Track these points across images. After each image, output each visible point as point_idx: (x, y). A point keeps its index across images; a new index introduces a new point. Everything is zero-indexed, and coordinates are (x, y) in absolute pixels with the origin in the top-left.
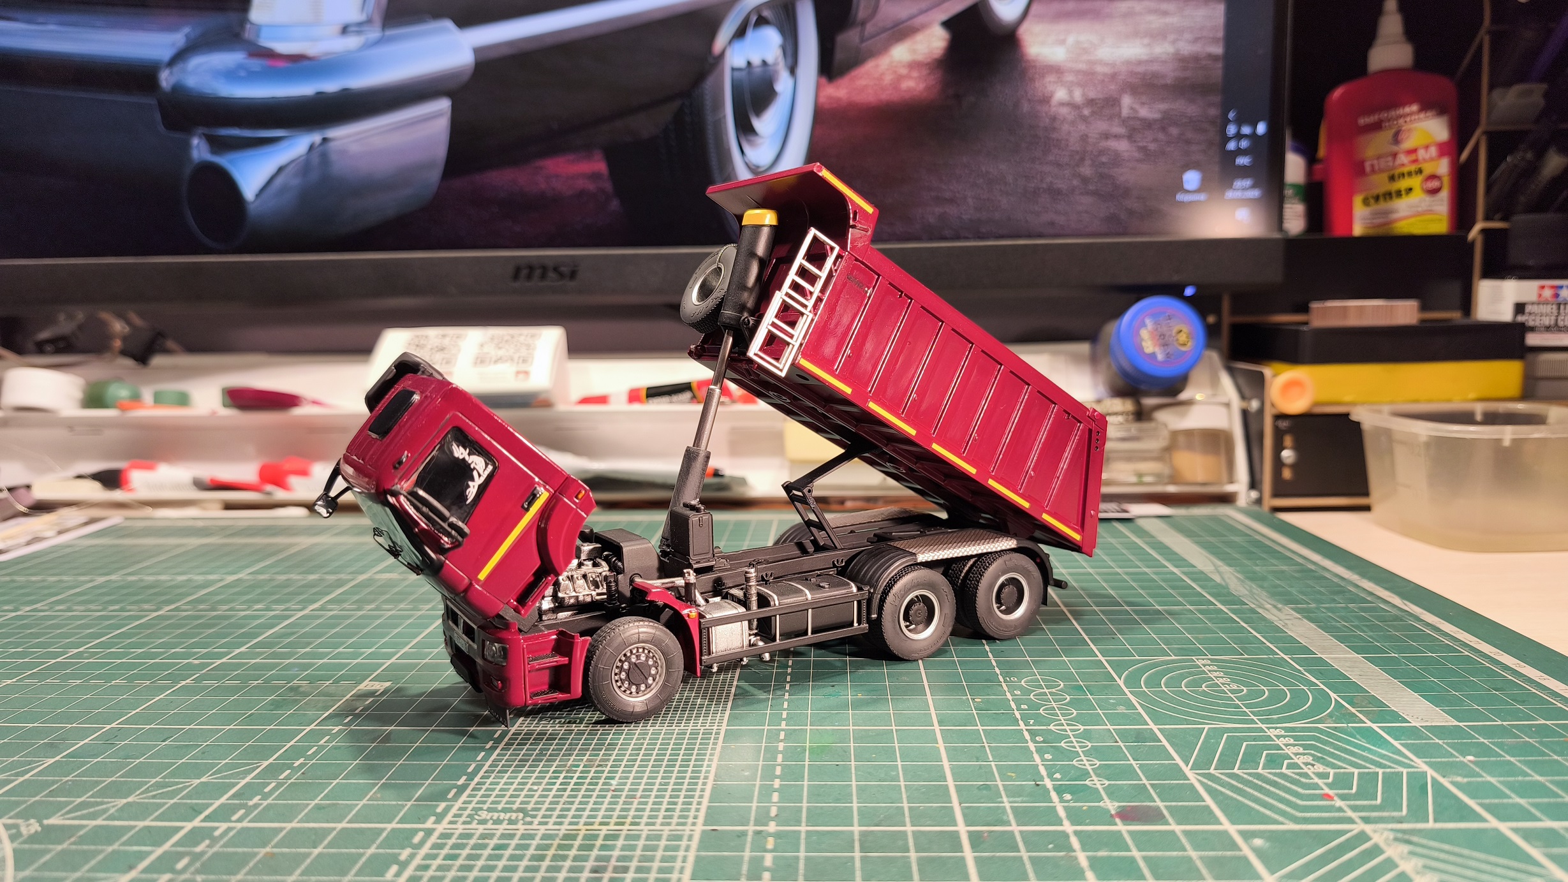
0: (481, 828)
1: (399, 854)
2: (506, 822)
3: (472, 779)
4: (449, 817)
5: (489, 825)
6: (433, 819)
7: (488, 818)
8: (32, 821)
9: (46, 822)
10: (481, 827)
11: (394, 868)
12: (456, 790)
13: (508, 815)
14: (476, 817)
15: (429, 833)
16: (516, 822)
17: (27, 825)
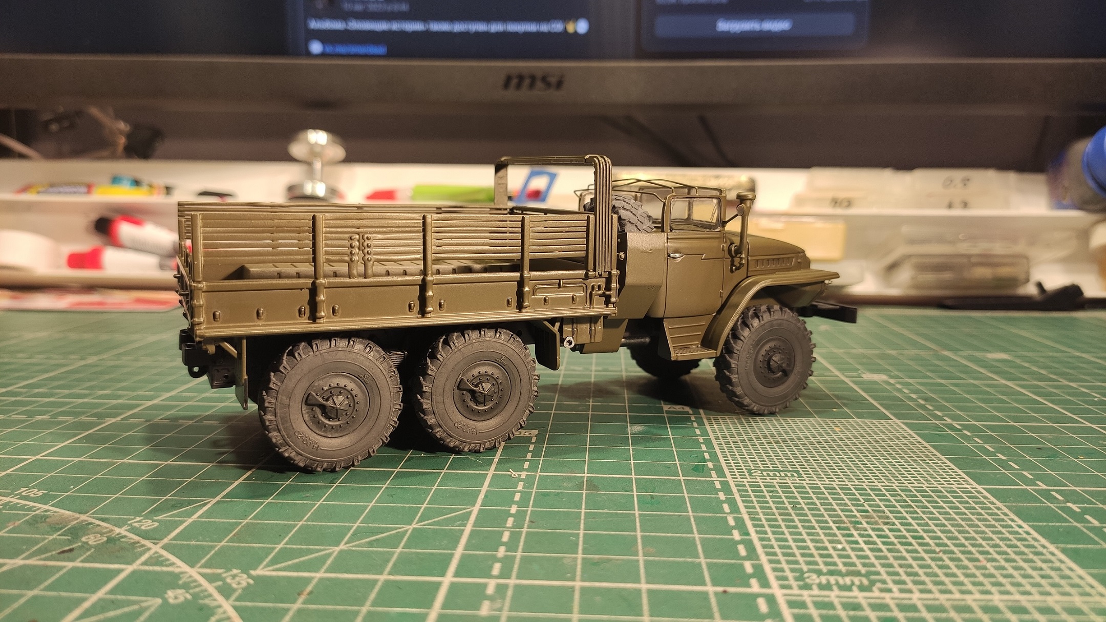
0: (833, 596)
2: (855, 588)
3: (748, 534)
4: (774, 583)
5: (837, 591)
6: (754, 582)
7: (823, 579)
8: (235, 571)
9: (253, 572)
10: (831, 594)
12: (742, 546)
13: (848, 580)
14: (807, 580)
15: (771, 600)
16: (868, 589)
17: (231, 576)
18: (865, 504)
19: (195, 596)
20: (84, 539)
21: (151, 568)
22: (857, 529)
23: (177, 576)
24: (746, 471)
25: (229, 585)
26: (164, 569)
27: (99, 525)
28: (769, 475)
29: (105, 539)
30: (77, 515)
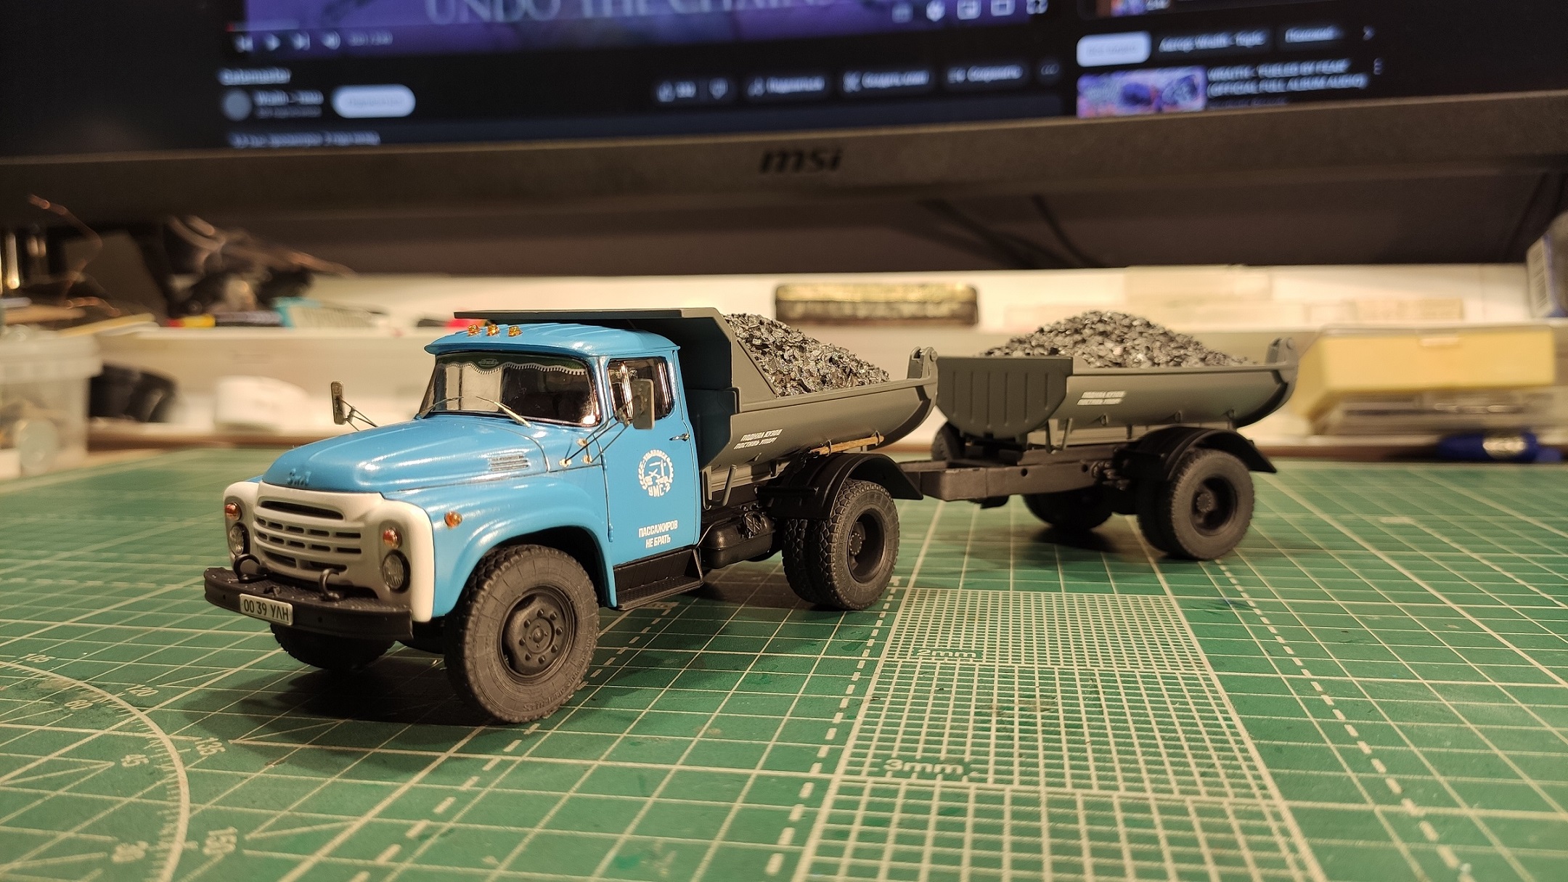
0: (904, 784)
1: (789, 812)
2: (940, 777)
3: (855, 717)
4: (842, 765)
5: (914, 779)
6: (817, 767)
7: (907, 767)
8: (211, 740)
9: (231, 741)
10: (904, 781)
11: (787, 835)
12: (835, 730)
13: (938, 768)
14: (887, 767)
15: (822, 786)
16: (959, 778)
17: (205, 743)
18: (1037, 690)
19: (152, 761)
20: (66, 705)
21: (123, 733)
22: (999, 714)
23: (146, 741)
24: (911, 650)
25: (198, 752)
26: (136, 734)
27: (93, 691)
28: (938, 655)
29: (91, 704)
30: (73, 681)
